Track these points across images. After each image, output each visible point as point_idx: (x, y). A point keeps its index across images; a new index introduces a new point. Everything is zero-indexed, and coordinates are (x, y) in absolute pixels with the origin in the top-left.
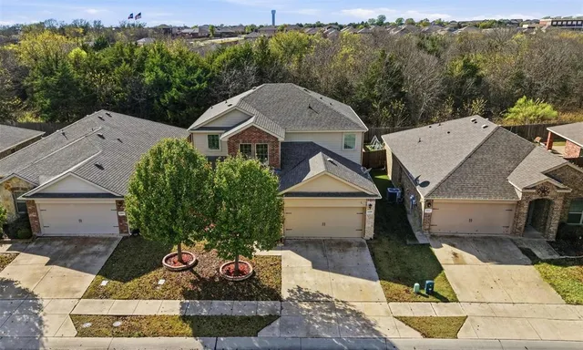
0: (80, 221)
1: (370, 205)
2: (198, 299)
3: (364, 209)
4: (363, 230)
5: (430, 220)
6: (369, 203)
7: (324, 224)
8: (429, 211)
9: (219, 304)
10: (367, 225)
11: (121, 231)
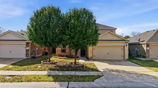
0: (10, 52)
1: (127, 45)
2: (57, 71)
3: (124, 47)
4: (124, 56)
5: (149, 52)
6: (126, 44)
7: (108, 54)
8: (148, 48)
9: (68, 72)
10: (126, 53)
11: (26, 56)
